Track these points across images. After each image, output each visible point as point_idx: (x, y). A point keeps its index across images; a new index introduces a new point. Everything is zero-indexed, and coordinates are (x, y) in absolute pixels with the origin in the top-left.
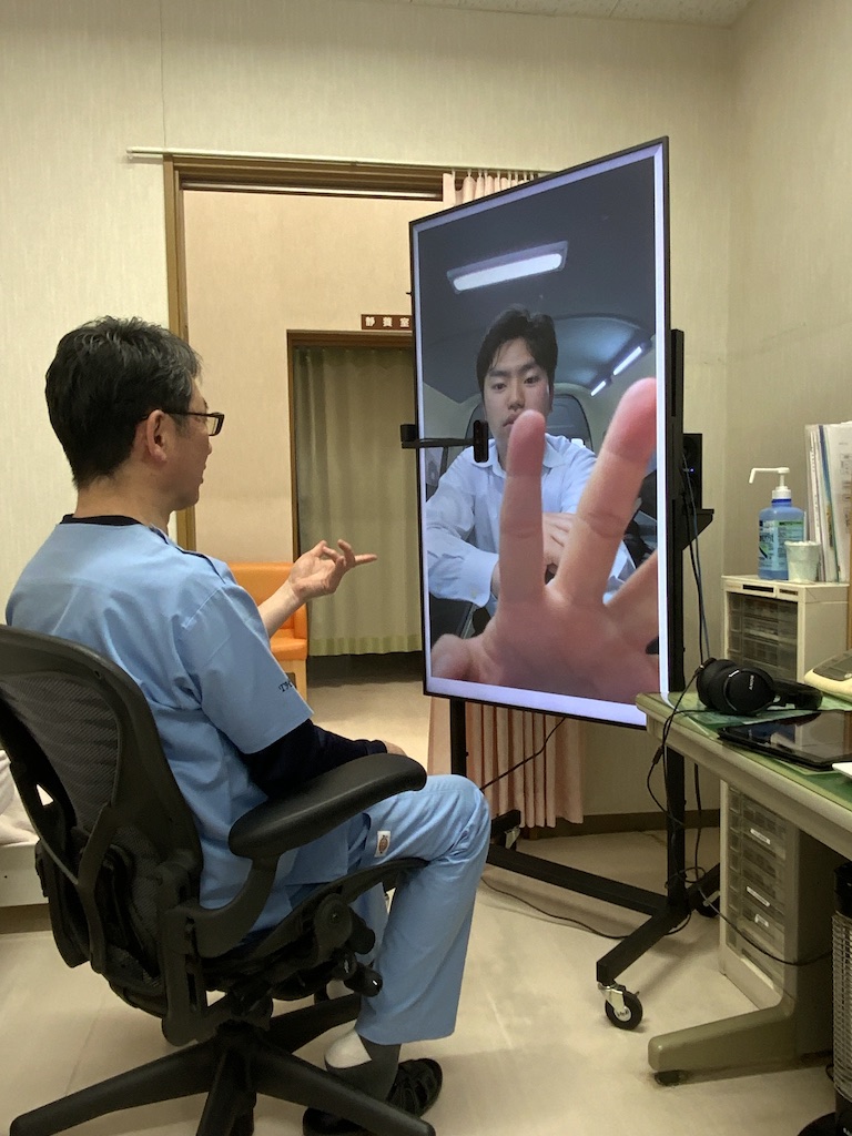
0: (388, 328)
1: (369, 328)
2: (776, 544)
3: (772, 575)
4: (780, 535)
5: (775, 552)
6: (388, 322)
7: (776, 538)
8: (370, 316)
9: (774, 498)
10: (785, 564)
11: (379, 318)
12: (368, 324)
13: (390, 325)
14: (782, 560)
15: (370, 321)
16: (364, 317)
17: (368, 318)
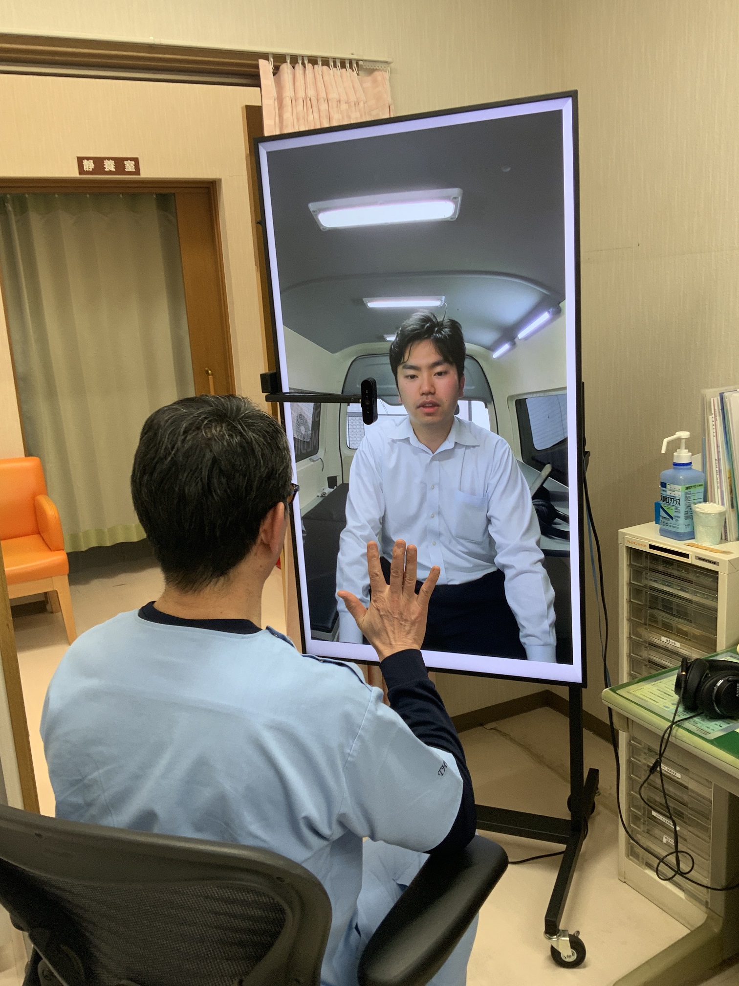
0: (110, 173)
1: (88, 173)
2: (682, 508)
3: (678, 536)
4: (687, 499)
5: (682, 515)
6: (109, 166)
7: (682, 502)
8: (88, 159)
9: (675, 461)
10: (692, 526)
11: (99, 162)
12: (86, 168)
13: (113, 169)
14: (688, 521)
15: (89, 165)
16: (80, 160)
17: (85, 162)
